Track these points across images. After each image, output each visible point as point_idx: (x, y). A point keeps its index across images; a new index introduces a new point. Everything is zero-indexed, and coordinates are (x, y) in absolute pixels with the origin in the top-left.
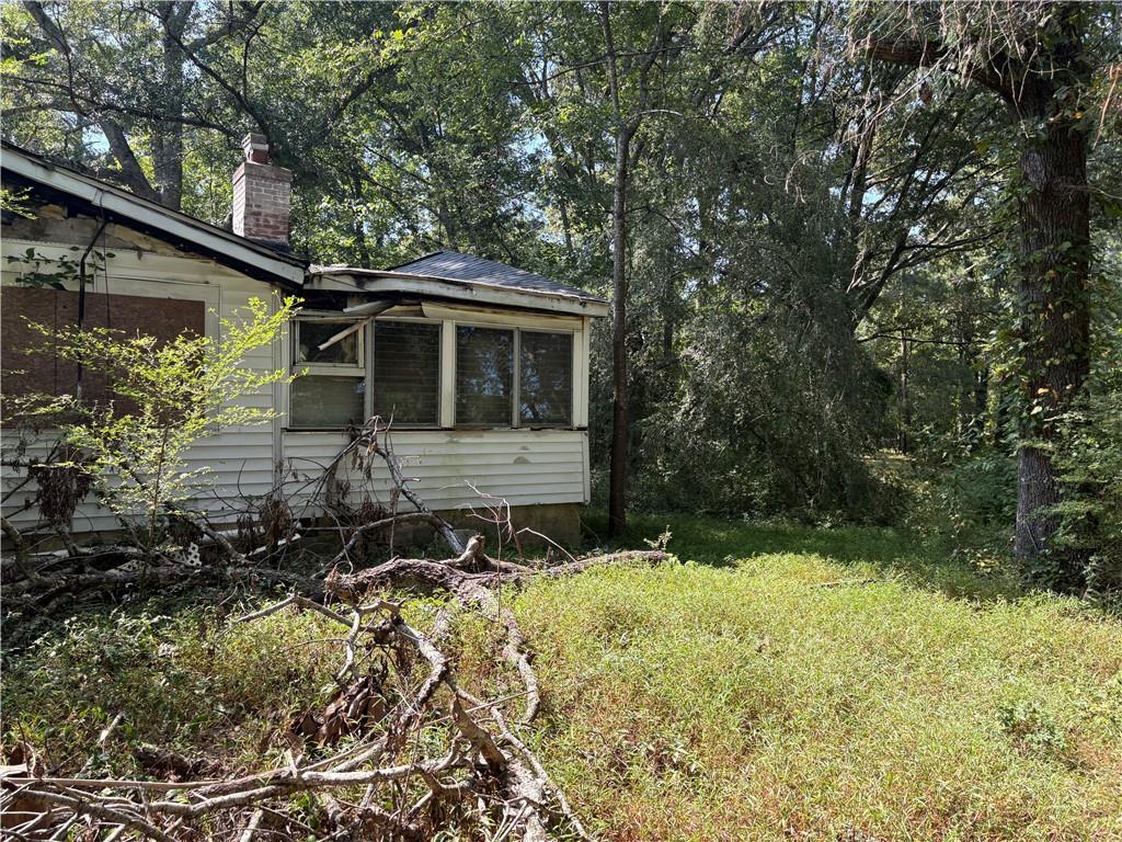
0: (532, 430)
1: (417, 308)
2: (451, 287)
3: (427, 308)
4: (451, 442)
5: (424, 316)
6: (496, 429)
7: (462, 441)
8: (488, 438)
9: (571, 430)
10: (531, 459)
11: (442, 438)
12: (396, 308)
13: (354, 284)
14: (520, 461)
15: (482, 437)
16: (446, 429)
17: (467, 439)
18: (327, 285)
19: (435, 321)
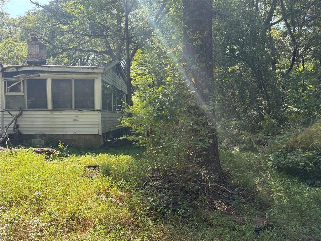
0: (79, 110)
1: (38, 75)
2: (44, 67)
3: (41, 75)
4: (51, 114)
5: (40, 77)
6: (66, 110)
7: (55, 114)
8: (64, 113)
9: (94, 110)
10: (79, 120)
11: (48, 113)
12: (32, 75)
13: (16, 69)
14: (75, 120)
15: (62, 112)
16: (49, 110)
17: (56, 113)
18: (9, 70)
19: (45, 78)
